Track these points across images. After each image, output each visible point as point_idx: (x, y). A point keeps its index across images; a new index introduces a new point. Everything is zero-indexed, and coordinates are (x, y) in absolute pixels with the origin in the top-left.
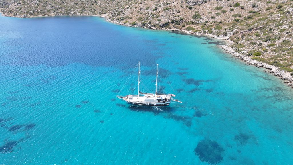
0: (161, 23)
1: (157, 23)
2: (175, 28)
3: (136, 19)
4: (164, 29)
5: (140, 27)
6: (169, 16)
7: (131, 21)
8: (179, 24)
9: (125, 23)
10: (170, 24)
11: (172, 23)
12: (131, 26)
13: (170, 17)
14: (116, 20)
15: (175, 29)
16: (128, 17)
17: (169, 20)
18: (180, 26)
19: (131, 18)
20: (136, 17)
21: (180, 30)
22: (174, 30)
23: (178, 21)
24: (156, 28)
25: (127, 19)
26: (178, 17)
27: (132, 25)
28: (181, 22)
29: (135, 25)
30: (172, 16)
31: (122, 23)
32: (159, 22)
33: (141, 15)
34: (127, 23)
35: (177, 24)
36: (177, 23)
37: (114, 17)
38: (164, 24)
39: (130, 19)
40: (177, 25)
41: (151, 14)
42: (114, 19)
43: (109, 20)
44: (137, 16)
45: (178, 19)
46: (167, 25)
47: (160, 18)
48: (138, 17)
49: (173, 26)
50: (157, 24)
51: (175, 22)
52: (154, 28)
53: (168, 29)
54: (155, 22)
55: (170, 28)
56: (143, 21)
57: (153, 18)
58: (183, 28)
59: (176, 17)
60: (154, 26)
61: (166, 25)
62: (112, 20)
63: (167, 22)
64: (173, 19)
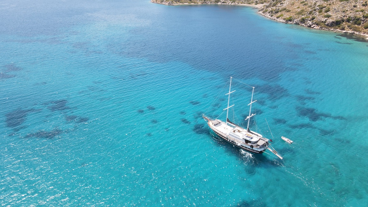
0: (330, 20)
1: (324, 20)
2: (351, 29)
3: (296, 12)
4: (332, 29)
5: (297, 24)
6: (347, 11)
7: (287, 15)
8: (359, 24)
9: (278, 18)
10: (344, 23)
11: (348, 21)
12: (284, 21)
13: (348, 13)
14: (269, 13)
15: (350, 31)
16: (285, 9)
17: (344, 16)
18: (360, 27)
19: (289, 11)
20: (297, 10)
21: (357, 33)
22: (348, 32)
23: (358, 19)
24: (319, 27)
25: (283, 12)
26: (361, 13)
27: (287, 21)
28: (363, 21)
29: (290, 20)
30: (351, 11)
31: (274, 17)
32: (326, 19)
33: (304, 7)
34: (280, 18)
35: (355, 23)
36: (357, 21)
37: (268, 9)
38: (333, 22)
39: (287, 12)
40: (356, 26)
41: (319, 6)
42: (266, 11)
43: (261, 12)
44: (299, 8)
45: (360, 15)
46: (339, 24)
47: (329, 13)
48: (299, 10)
49: (349, 26)
50: (322, 22)
51: (354, 20)
52: (317, 27)
53: (338, 30)
54: (320, 18)
55: (343, 29)
56: (303, 16)
57: (320, 12)
58: (365, 30)
59: (357, 13)
60: (317, 24)
61: (337, 24)
62: (263, 13)
63: (340, 19)
64: (352, 15)
